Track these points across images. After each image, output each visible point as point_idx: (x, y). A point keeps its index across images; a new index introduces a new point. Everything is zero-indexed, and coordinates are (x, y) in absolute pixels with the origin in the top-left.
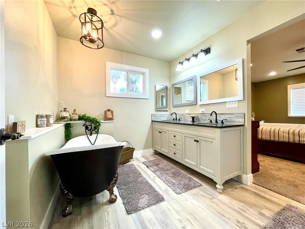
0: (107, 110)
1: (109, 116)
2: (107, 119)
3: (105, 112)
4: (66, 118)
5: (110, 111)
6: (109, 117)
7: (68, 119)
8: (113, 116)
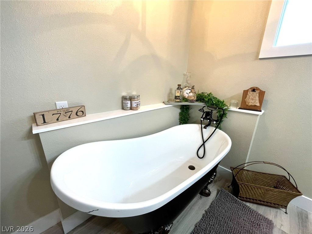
0: (251, 88)
1: (251, 101)
2: (245, 107)
3: (246, 93)
4: (177, 97)
5: (257, 92)
6: (250, 104)
7: (180, 99)
8: (261, 102)
